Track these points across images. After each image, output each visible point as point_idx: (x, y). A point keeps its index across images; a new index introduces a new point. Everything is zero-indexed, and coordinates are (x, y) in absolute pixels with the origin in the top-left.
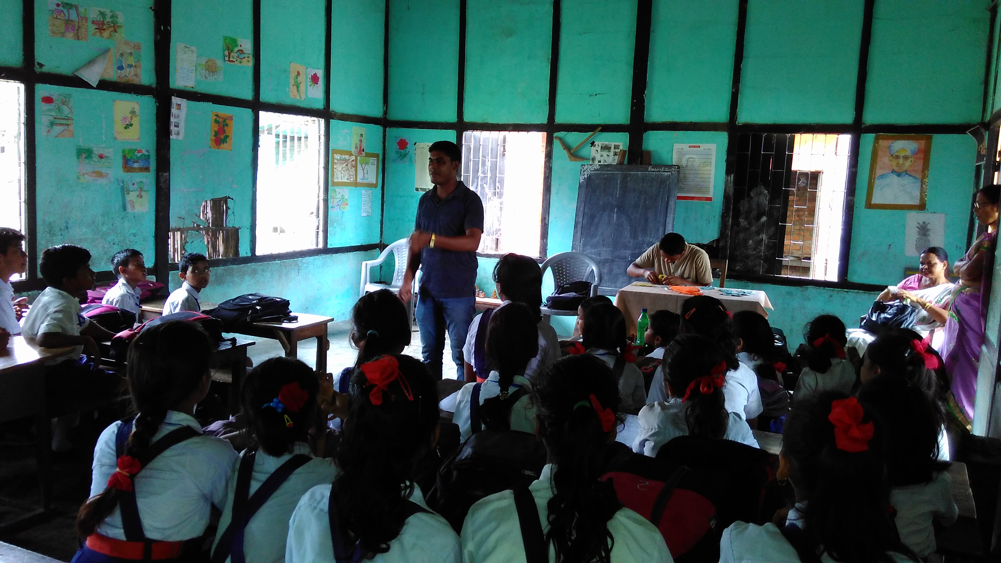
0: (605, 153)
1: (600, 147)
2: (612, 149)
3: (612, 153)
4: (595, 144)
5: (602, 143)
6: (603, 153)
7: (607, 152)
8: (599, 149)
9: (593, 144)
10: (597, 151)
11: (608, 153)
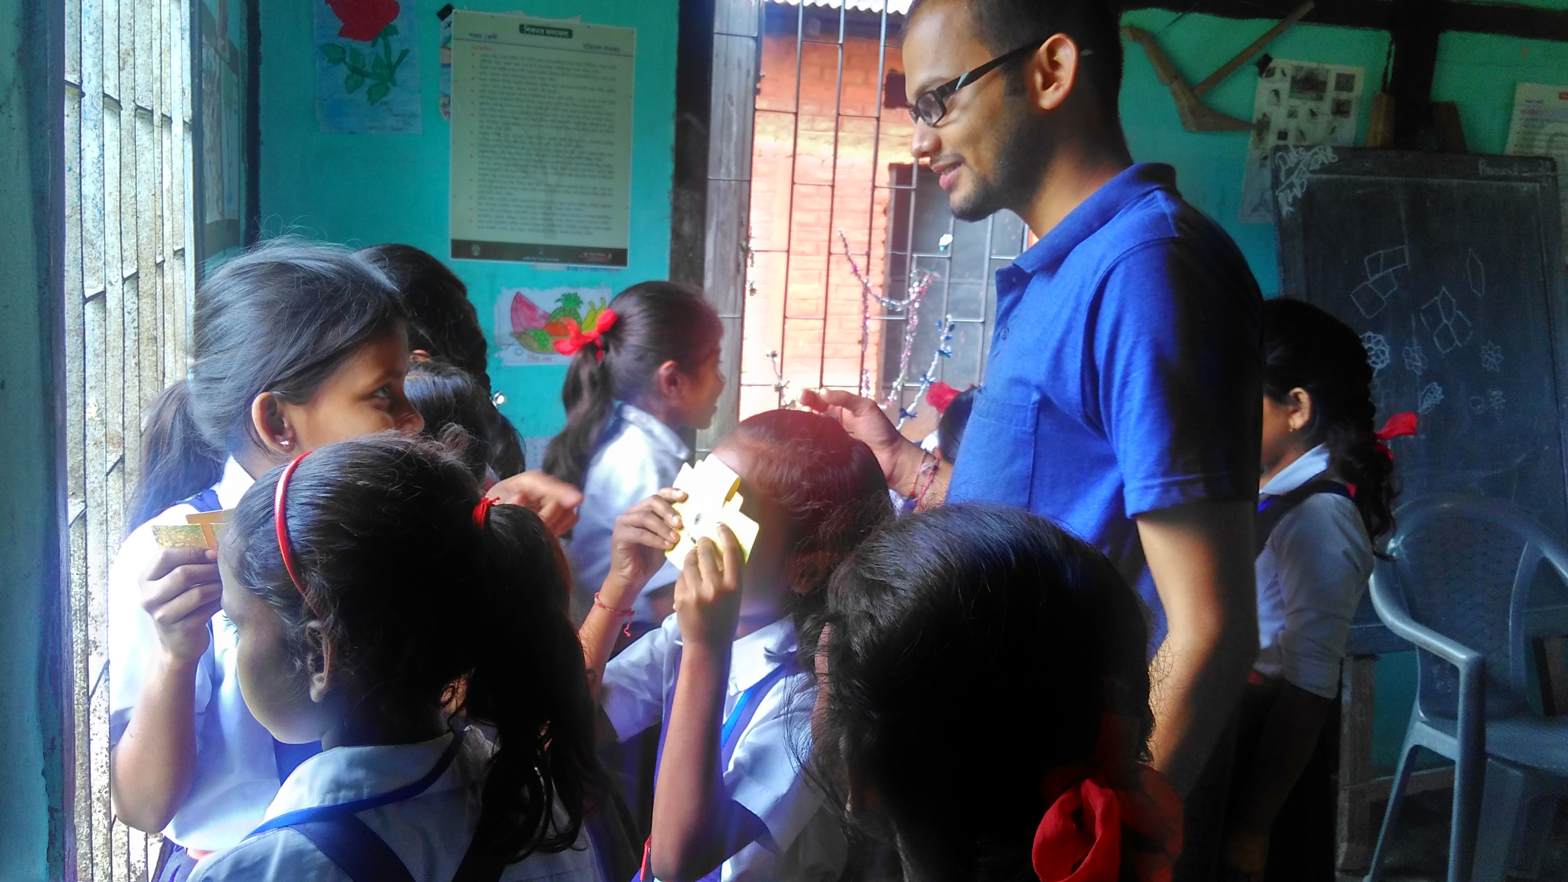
0: (1304, 105)
1: (1289, 78)
2: (1331, 93)
3: (1326, 106)
4: (1271, 65)
5: (1295, 63)
6: (1296, 102)
7: (1313, 99)
8: (1284, 86)
9: (1264, 66)
10: (1277, 93)
11: (1311, 104)
